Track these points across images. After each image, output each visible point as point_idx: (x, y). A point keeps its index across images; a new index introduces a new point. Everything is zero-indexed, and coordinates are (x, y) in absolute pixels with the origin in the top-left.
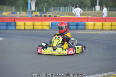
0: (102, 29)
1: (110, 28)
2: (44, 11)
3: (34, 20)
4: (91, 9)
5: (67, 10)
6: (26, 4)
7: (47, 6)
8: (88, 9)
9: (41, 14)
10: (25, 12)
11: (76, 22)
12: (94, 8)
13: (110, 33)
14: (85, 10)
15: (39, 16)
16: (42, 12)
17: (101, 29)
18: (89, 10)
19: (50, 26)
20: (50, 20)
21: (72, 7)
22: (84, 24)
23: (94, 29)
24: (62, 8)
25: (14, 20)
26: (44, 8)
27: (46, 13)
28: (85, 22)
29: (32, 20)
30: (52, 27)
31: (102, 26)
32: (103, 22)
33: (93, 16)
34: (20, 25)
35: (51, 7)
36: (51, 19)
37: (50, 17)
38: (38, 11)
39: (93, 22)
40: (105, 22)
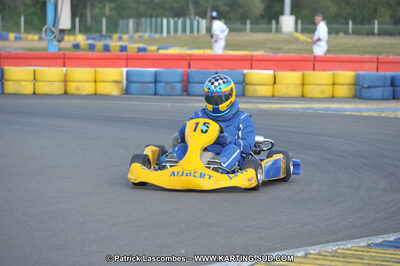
0: (303, 96)
1: (328, 94)
2: (104, 32)
3: (66, 61)
4: (264, 26)
5: (184, 30)
6: (39, 6)
7: (114, 13)
8: (254, 26)
9: (90, 42)
10: (35, 34)
11: (214, 71)
12: (274, 22)
13: (328, 109)
14: (244, 30)
15: (84, 50)
16: (97, 36)
17: (300, 94)
18: (258, 31)
19: (125, 82)
20: (124, 62)
21: (200, 20)
22: (240, 79)
23: (273, 96)
24: (165, 21)
26: (104, 21)
27: (111, 38)
28: (245, 71)
29: (62, 61)
30: (129, 87)
31: (303, 84)
32: (306, 72)
33: (272, 49)
34: (19, 78)
35: (129, 17)
36: (127, 59)
37: (124, 53)
38: (81, 31)
39: (271, 72)
40: (312, 73)
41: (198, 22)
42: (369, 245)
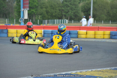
0: (95, 38)
1: (102, 37)
7: (41, 19)
11: (69, 31)
13: (102, 41)
17: (94, 38)
19: (43, 34)
20: (43, 28)
21: (66, 20)
22: (77, 33)
23: (86, 38)
24: (56, 20)
25: (6, 28)
26: (38, 20)
27: (40, 25)
28: (78, 31)
31: (95, 35)
32: (96, 31)
35: (45, 19)
39: (86, 31)
40: (98, 31)
41: (66, 21)
42: (110, 69)
